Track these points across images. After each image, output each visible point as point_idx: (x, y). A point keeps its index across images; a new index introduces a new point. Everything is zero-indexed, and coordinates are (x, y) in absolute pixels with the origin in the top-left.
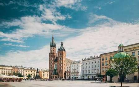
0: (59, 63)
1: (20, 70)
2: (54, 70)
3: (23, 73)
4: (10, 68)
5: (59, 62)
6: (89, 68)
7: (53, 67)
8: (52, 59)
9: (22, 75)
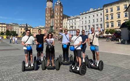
0: (56, 20)
1: (15, 28)
2: (51, 26)
3: (18, 31)
4: (4, 25)
5: (56, 18)
6: (90, 23)
7: (49, 24)
8: (48, 15)
9: (17, 33)
